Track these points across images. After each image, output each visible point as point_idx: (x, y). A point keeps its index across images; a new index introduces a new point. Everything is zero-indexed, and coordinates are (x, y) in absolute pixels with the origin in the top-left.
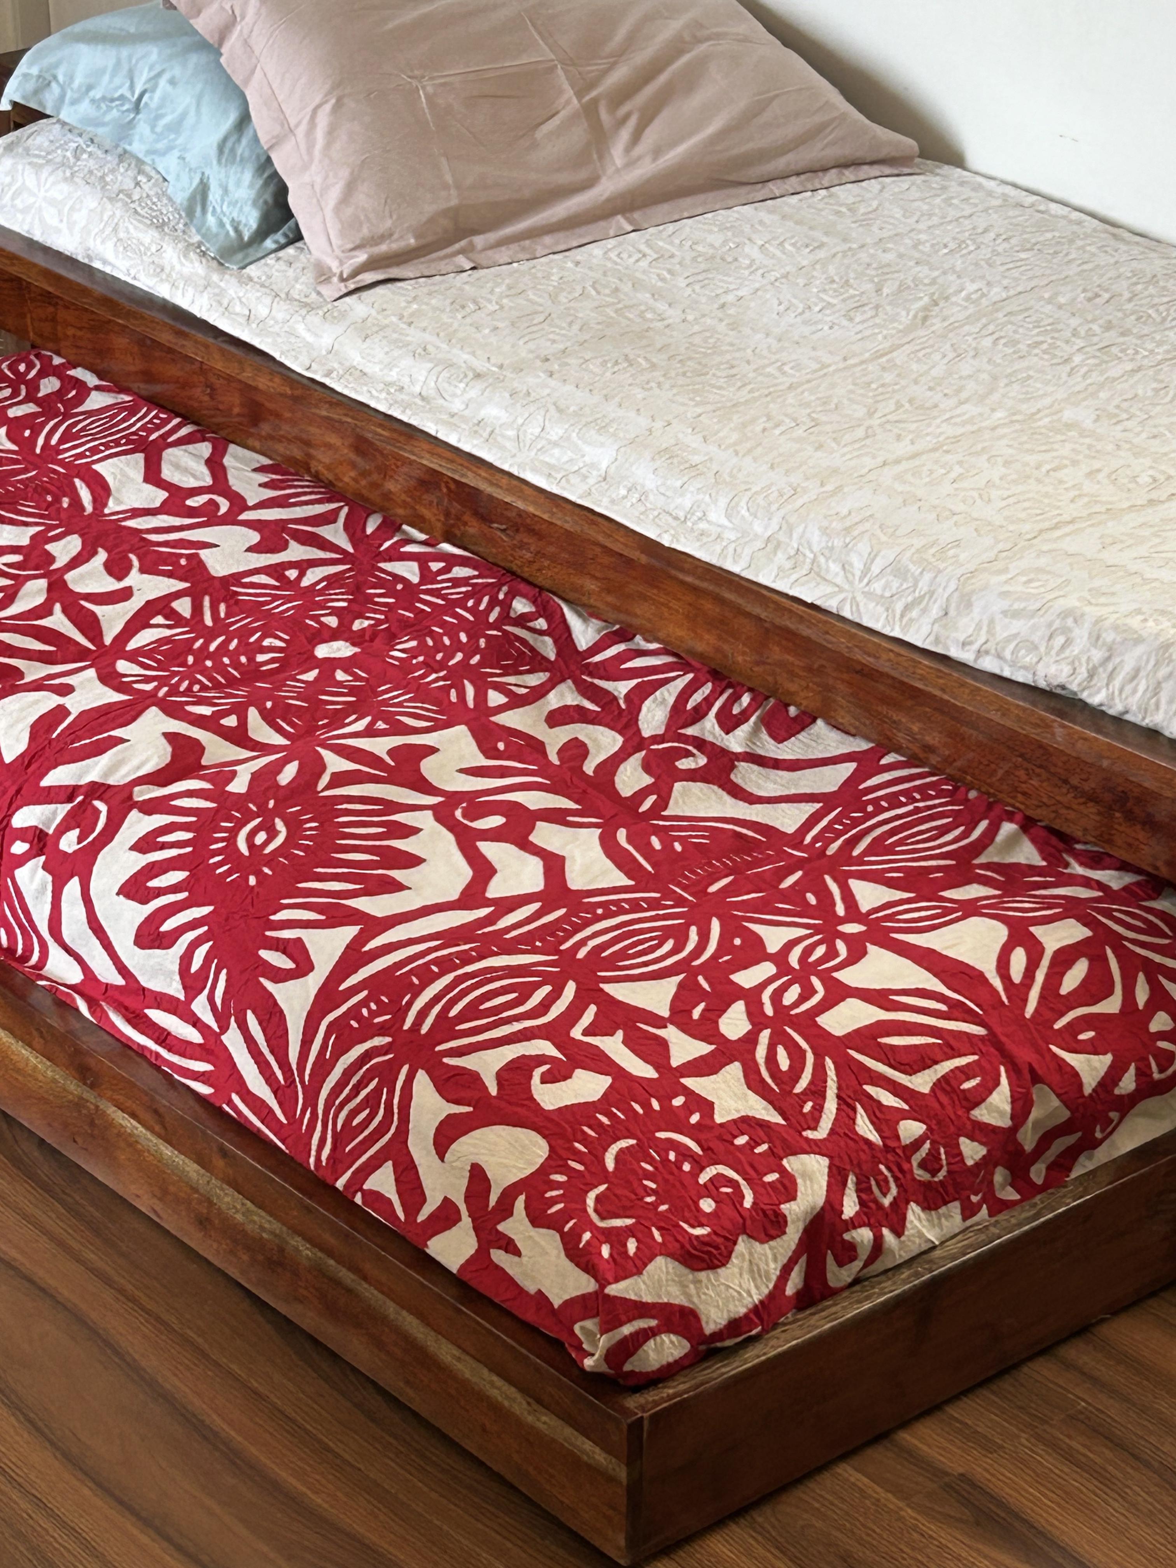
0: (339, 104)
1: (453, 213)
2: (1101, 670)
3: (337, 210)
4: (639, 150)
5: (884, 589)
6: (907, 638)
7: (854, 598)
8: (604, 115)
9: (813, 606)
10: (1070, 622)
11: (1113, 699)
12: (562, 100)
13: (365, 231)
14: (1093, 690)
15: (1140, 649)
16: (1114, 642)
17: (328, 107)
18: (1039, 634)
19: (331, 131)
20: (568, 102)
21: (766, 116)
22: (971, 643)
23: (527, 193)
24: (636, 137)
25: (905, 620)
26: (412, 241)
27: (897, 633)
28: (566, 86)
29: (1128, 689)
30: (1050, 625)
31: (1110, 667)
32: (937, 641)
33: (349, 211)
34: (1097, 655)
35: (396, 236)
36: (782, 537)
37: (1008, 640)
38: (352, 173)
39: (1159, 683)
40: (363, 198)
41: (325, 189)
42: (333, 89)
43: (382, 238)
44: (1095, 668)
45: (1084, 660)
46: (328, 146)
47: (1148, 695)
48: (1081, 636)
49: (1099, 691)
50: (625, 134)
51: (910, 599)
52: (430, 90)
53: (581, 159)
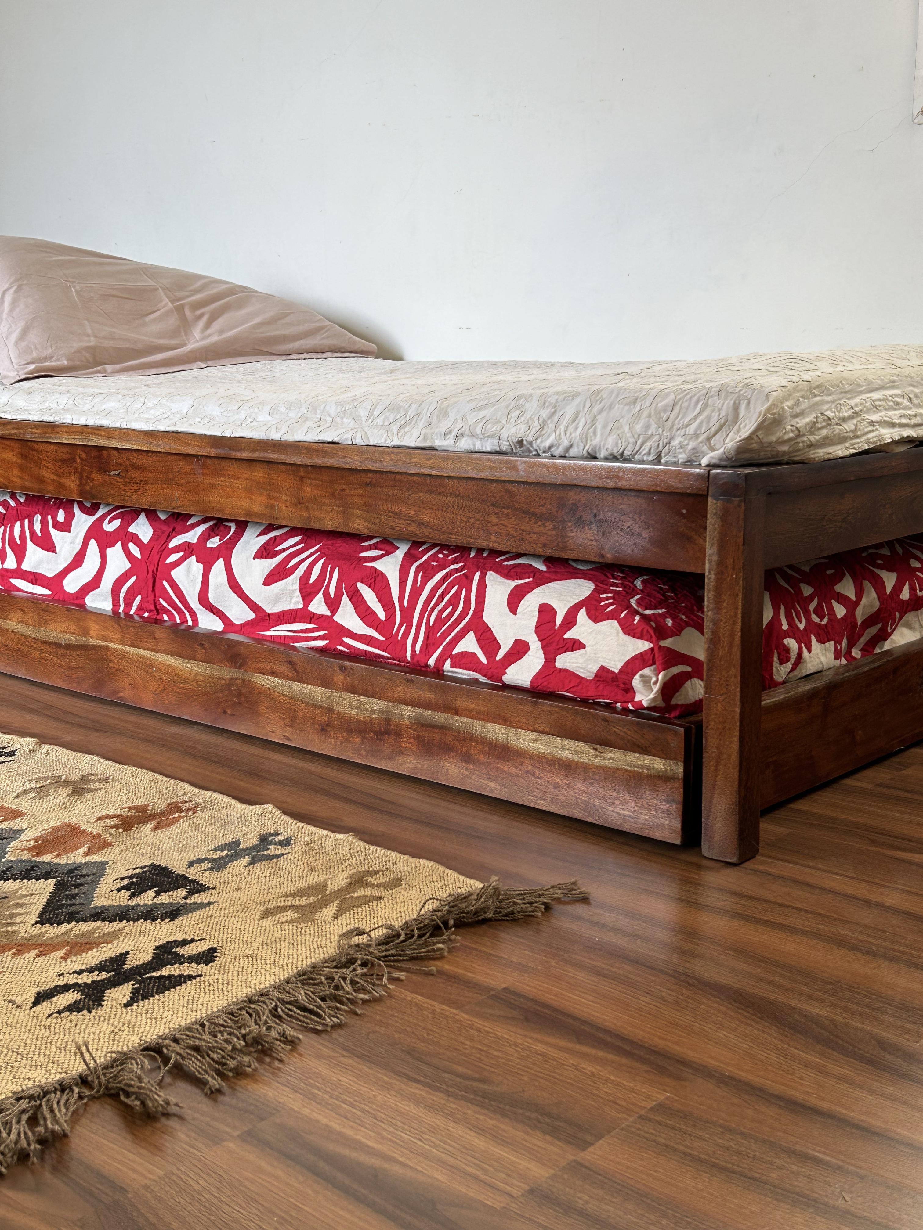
0: (19, 289)
1: (92, 349)
2: (549, 422)
3: (16, 344)
4: (209, 332)
5: (384, 422)
6: (402, 444)
7: (362, 430)
8: (188, 313)
9: (333, 443)
10: (521, 402)
11: (560, 438)
12: (163, 304)
13: (35, 355)
14: (544, 437)
15: (577, 401)
16: (557, 401)
17: (12, 291)
18: (500, 413)
19: (14, 302)
20: (166, 305)
21: (287, 320)
22: (450, 432)
23: (140, 346)
24: (208, 325)
25: (400, 435)
26: (65, 362)
27: (396, 442)
28: (164, 297)
29: (571, 428)
30: (508, 405)
31: (556, 418)
32: (425, 439)
33: (23, 344)
34: (545, 413)
35: (54, 359)
36: (309, 415)
37: (477, 422)
38: (27, 323)
39: (595, 417)
40: (33, 337)
41: (9, 334)
42: (16, 281)
43: (46, 359)
44: (544, 422)
45: (536, 419)
46: (12, 310)
47: (587, 427)
48: (531, 407)
49: (549, 436)
50: (201, 324)
51: (403, 422)
52: (78, 288)
53: (175, 333)
